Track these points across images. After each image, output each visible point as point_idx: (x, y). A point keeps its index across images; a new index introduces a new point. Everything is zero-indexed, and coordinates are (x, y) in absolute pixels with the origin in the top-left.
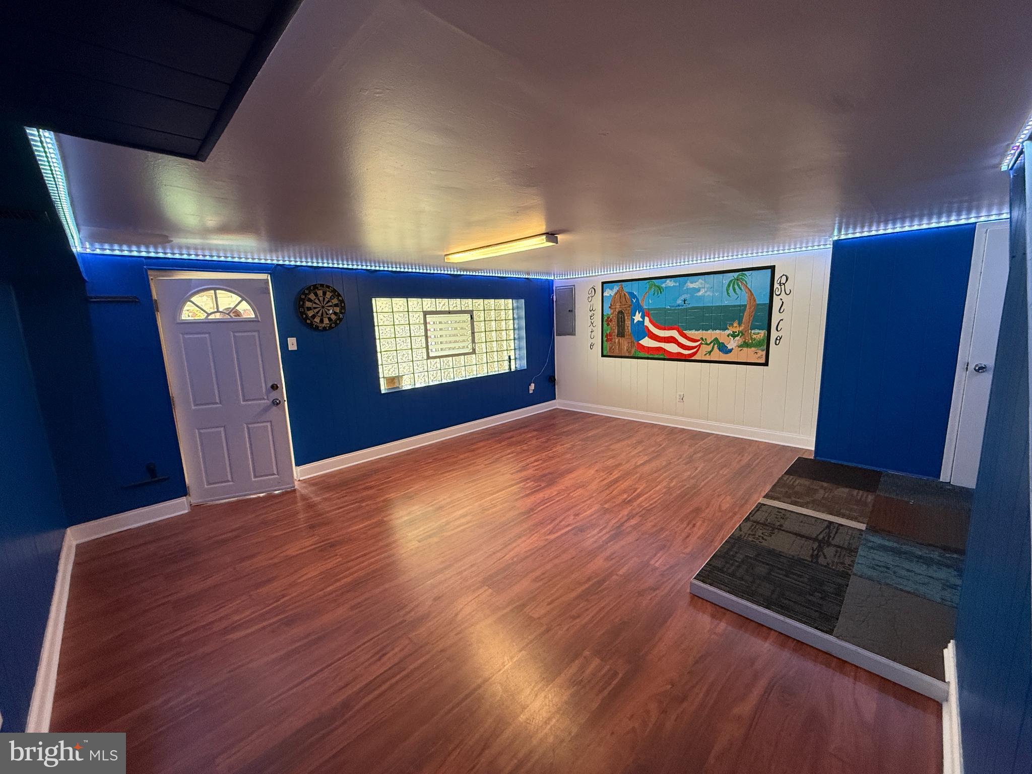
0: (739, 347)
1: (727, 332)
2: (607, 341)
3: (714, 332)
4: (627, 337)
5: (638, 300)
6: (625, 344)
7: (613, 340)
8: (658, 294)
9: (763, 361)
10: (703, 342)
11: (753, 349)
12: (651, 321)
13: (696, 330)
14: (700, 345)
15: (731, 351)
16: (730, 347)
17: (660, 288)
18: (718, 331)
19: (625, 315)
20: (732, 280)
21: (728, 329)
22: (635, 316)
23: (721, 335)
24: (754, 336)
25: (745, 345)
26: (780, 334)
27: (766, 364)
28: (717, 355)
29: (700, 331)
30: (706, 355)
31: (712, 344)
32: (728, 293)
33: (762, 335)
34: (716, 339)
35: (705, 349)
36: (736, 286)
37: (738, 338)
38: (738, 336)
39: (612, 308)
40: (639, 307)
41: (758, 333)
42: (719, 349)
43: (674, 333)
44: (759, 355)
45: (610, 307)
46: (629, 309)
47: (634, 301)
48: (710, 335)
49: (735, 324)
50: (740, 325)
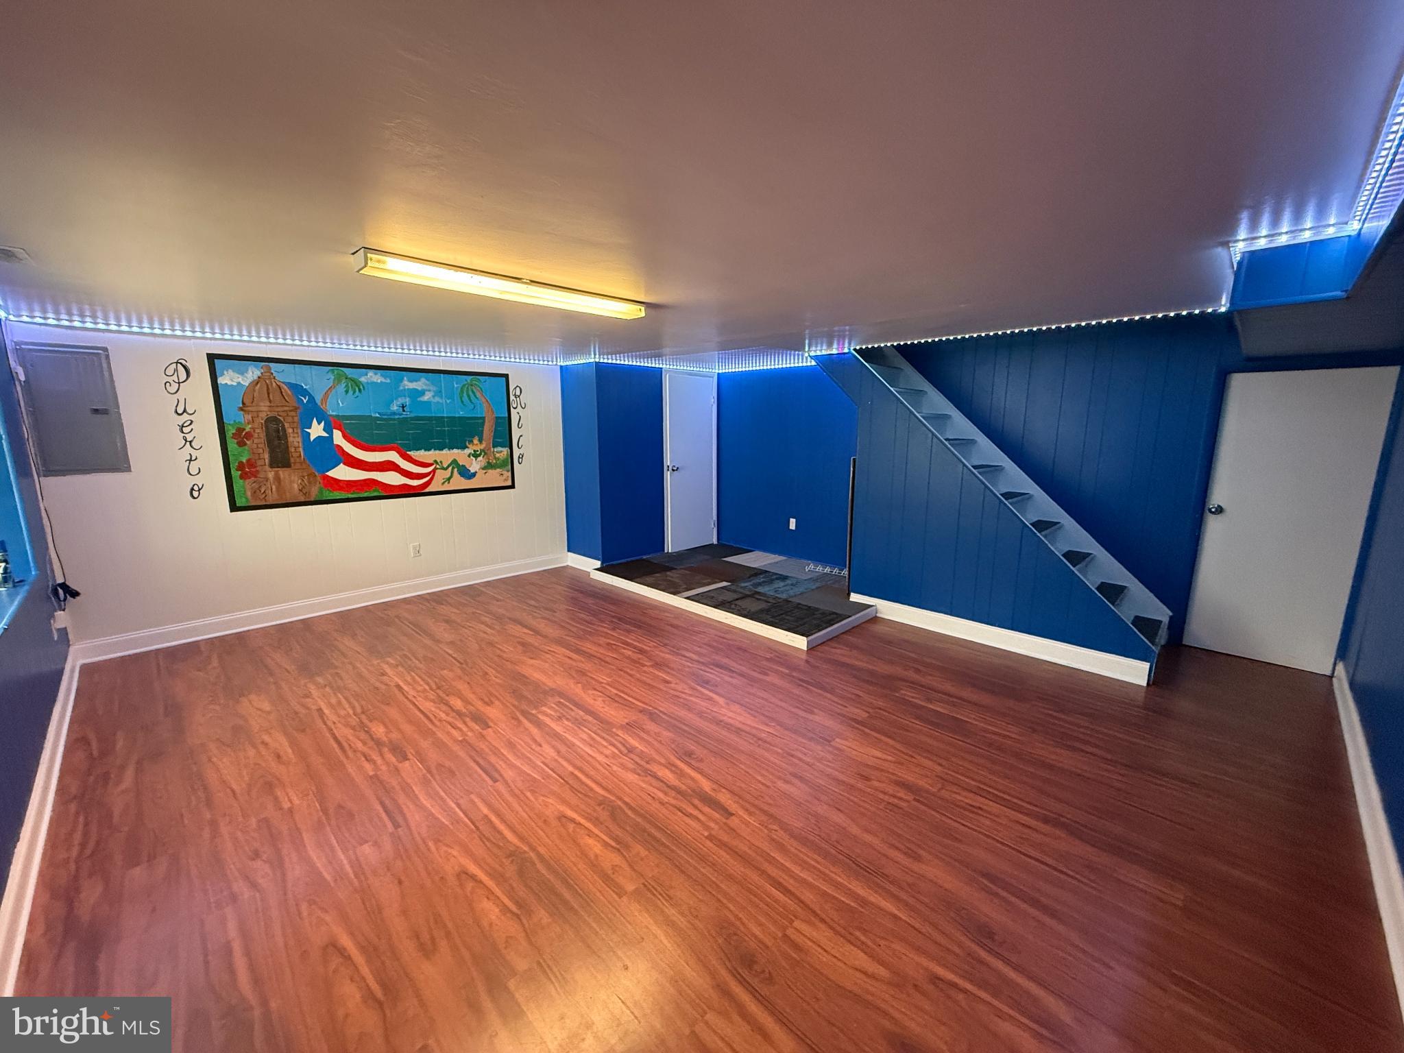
0: (483, 469)
1: (467, 451)
2: (241, 477)
3: (452, 451)
4: (298, 466)
5: (312, 399)
6: (292, 481)
7: (261, 475)
8: (354, 392)
9: (509, 483)
10: (438, 466)
11: (498, 470)
12: (345, 436)
13: (425, 450)
14: (434, 471)
17: (356, 383)
18: (455, 451)
19: (286, 425)
20: (464, 385)
21: (468, 447)
22: (310, 428)
23: (460, 455)
24: (498, 455)
25: (489, 466)
26: (521, 451)
27: (512, 486)
28: (458, 482)
29: (432, 452)
30: (443, 483)
31: (450, 468)
32: (462, 402)
33: (505, 453)
34: (455, 461)
35: (441, 475)
36: (471, 393)
37: (480, 458)
38: (479, 455)
39: (248, 412)
40: (314, 411)
41: (501, 452)
42: (460, 474)
43: (392, 456)
44: (504, 477)
45: (241, 409)
46: (293, 414)
47: (305, 401)
48: (446, 456)
49: (476, 441)
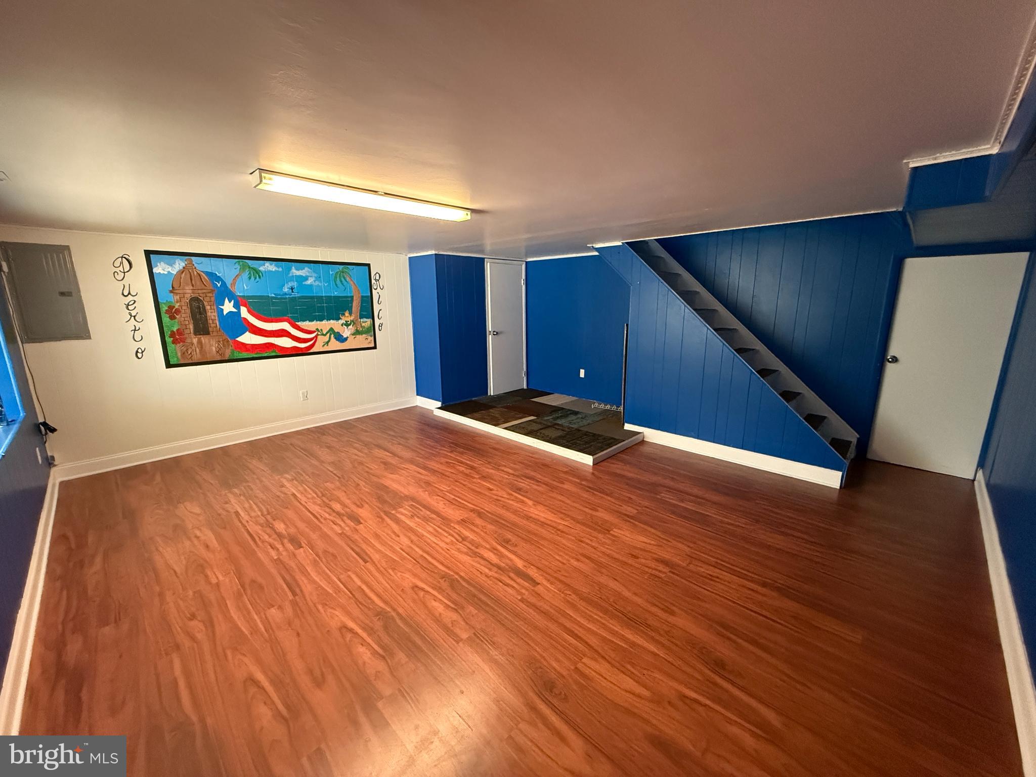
0: (353, 335)
1: (341, 322)
2: (174, 342)
3: (329, 322)
4: (215, 334)
5: (224, 284)
6: (211, 345)
7: (188, 341)
8: (255, 278)
9: (372, 345)
10: (319, 333)
11: (364, 335)
12: (249, 311)
13: (310, 321)
14: (316, 337)
15: (346, 339)
16: (345, 336)
17: (257, 271)
18: (332, 321)
19: (206, 303)
20: (337, 272)
21: (341, 319)
22: (223, 305)
23: (336, 325)
24: (363, 324)
25: (357, 333)
26: (381, 321)
27: (375, 348)
28: (335, 345)
29: (314, 322)
30: (323, 346)
31: (328, 334)
32: (336, 285)
33: (369, 323)
34: (331, 330)
35: (321, 340)
36: (343, 279)
37: (351, 327)
38: (350, 325)
39: (177, 294)
40: (226, 293)
41: (366, 322)
42: (336, 338)
43: (285, 326)
44: (369, 340)
45: (171, 292)
46: (210, 295)
47: (219, 285)
48: (325, 325)
49: (347, 314)
50: (350, 314)
